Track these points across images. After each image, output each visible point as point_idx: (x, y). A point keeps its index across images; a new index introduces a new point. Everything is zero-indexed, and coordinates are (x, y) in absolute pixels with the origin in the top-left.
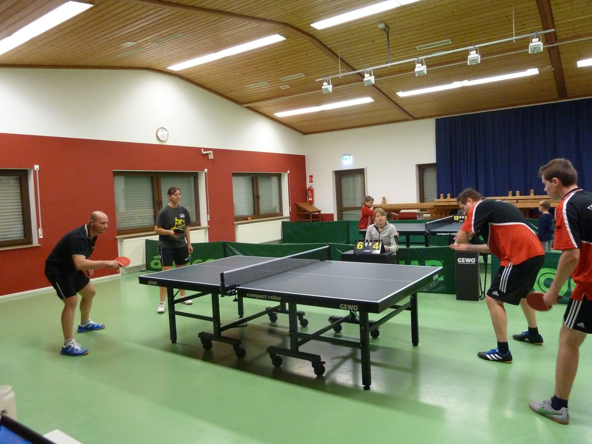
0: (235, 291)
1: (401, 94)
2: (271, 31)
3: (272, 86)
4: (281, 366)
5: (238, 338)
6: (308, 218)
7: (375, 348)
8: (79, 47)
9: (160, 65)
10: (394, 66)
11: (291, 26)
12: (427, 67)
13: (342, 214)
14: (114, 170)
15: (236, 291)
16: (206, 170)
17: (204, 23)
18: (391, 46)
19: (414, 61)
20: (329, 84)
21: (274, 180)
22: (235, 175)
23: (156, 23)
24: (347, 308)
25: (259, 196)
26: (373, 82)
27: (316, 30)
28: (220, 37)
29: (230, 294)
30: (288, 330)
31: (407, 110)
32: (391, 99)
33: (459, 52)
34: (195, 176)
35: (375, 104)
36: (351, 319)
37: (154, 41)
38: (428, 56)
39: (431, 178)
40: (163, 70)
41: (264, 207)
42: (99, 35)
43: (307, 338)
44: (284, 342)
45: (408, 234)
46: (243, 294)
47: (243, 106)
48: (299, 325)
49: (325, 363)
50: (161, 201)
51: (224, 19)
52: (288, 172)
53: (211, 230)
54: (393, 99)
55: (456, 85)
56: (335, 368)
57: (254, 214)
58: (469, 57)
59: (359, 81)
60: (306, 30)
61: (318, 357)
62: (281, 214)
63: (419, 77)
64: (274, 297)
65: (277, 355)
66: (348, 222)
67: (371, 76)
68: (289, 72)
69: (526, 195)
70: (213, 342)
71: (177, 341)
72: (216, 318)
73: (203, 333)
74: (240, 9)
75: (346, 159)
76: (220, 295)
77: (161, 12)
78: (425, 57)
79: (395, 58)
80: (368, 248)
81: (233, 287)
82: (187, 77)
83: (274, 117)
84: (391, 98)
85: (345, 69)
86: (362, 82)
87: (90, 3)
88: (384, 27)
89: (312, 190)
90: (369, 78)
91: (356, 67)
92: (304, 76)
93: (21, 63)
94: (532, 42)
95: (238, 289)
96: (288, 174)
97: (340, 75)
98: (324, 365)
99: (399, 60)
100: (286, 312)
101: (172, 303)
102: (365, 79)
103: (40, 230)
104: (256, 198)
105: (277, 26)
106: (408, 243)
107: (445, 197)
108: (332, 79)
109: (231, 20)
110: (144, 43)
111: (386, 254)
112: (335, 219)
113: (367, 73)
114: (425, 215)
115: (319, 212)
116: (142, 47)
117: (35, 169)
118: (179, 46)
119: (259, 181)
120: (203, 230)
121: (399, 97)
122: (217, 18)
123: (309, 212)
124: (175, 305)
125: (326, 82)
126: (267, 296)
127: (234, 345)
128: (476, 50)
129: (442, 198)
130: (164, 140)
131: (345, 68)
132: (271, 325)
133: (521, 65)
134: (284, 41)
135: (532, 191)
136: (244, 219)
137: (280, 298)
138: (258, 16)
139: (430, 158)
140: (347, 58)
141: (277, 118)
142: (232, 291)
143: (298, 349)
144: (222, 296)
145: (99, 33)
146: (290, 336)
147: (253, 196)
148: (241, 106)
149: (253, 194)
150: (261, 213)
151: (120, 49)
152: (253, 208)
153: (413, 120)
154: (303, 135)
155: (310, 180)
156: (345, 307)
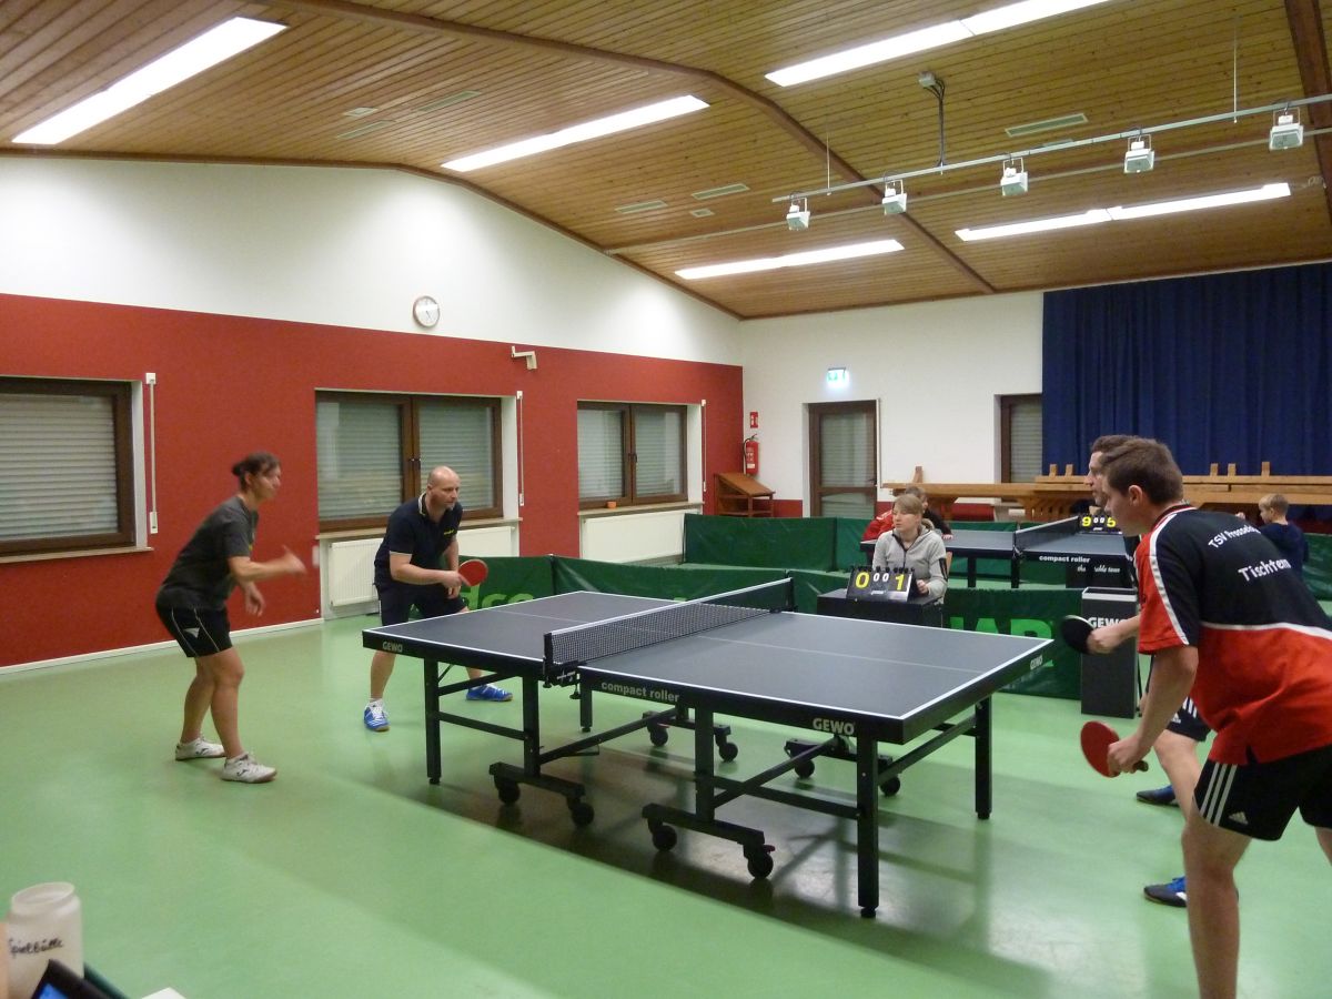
0: (575, 676)
1: (966, 235)
2: (677, 88)
3: (675, 209)
4: (674, 851)
5: (577, 781)
6: (746, 509)
7: (890, 820)
8: (252, 115)
9: (430, 157)
10: (953, 171)
11: (723, 79)
12: (1029, 177)
13: (821, 502)
14: (317, 389)
15: (578, 677)
16: (520, 394)
17: (529, 68)
18: (945, 126)
19: (1001, 162)
20: (802, 210)
21: (671, 420)
22: (583, 406)
23: (422, 68)
24: (830, 727)
25: (635, 455)
26: (904, 207)
27: (776, 86)
28: (564, 99)
29: (565, 683)
30: (692, 768)
31: (979, 272)
32: (943, 247)
33: (1104, 143)
34: (496, 407)
35: (906, 256)
36: (836, 750)
37: (416, 106)
38: (1033, 152)
39: (1030, 426)
40: (434, 169)
41: (645, 481)
42: (296, 92)
43: (734, 790)
44: (681, 796)
45: (972, 556)
46: (592, 682)
47: (608, 252)
48: (717, 757)
49: (772, 849)
50: (417, 460)
51: (574, 60)
52: (704, 402)
53: (525, 527)
54: (947, 246)
55: (1096, 216)
56: (797, 860)
57: (624, 496)
58: (1128, 154)
59: (871, 203)
60: (754, 88)
61: (759, 836)
62: (683, 496)
63: (1010, 197)
64: (664, 694)
65: (664, 824)
66: (835, 521)
67: (898, 192)
68: (714, 180)
69: (1250, 473)
70: (522, 786)
71: (441, 780)
72: (530, 733)
73: (500, 764)
74: (611, 39)
75: (836, 378)
76: (541, 684)
77: (434, 44)
78: (1026, 153)
79: (956, 154)
80: (880, 585)
81: (570, 666)
82: (487, 186)
83: (674, 280)
84: (942, 242)
85: (839, 177)
86: (879, 206)
87: (279, 22)
88: (933, 83)
89: (754, 446)
90: (895, 199)
91: (865, 172)
92: (747, 189)
93: (126, 148)
94: (1277, 124)
95: (584, 673)
96: (703, 408)
97: (828, 190)
98: (772, 854)
99: (963, 158)
100: (688, 726)
101: (433, 691)
102: (885, 201)
103: (153, 516)
104: (628, 459)
105: (691, 78)
106: (972, 576)
107: (1061, 472)
108: (808, 198)
109: (587, 62)
110: (394, 110)
111: (922, 602)
112: (806, 513)
113: (891, 186)
114: (1011, 511)
115: (770, 495)
116: (390, 118)
117: (148, 382)
118: (472, 118)
119: (637, 421)
120: (508, 528)
121: (961, 241)
122: (556, 58)
123: (748, 494)
124: (442, 698)
125: (796, 203)
126: (648, 689)
127: (568, 800)
128: (1144, 138)
129: (1052, 474)
130: (428, 325)
131: (838, 173)
132: (654, 753)
133: (1249, 174)
134: (704, 111)
135: (1266, 465)
136: (599, 505)
137: (677, 696)
138: (647, 55)
139: (1030, 381)
140: (846, 151)
141: (681, 282)
142: (570, 674)
143: (712, 814)
144: (546, 686)
145: (298, 87)
146: (696, 781)
147: (623, 454)
148: (602, 252)
149: (623, 450)
150: (638, 493)
151: (342, 122)
152: (620, 481)
153: (992, 294)
154: (740, 320)
155: (753, 423)
156: (825, 725)
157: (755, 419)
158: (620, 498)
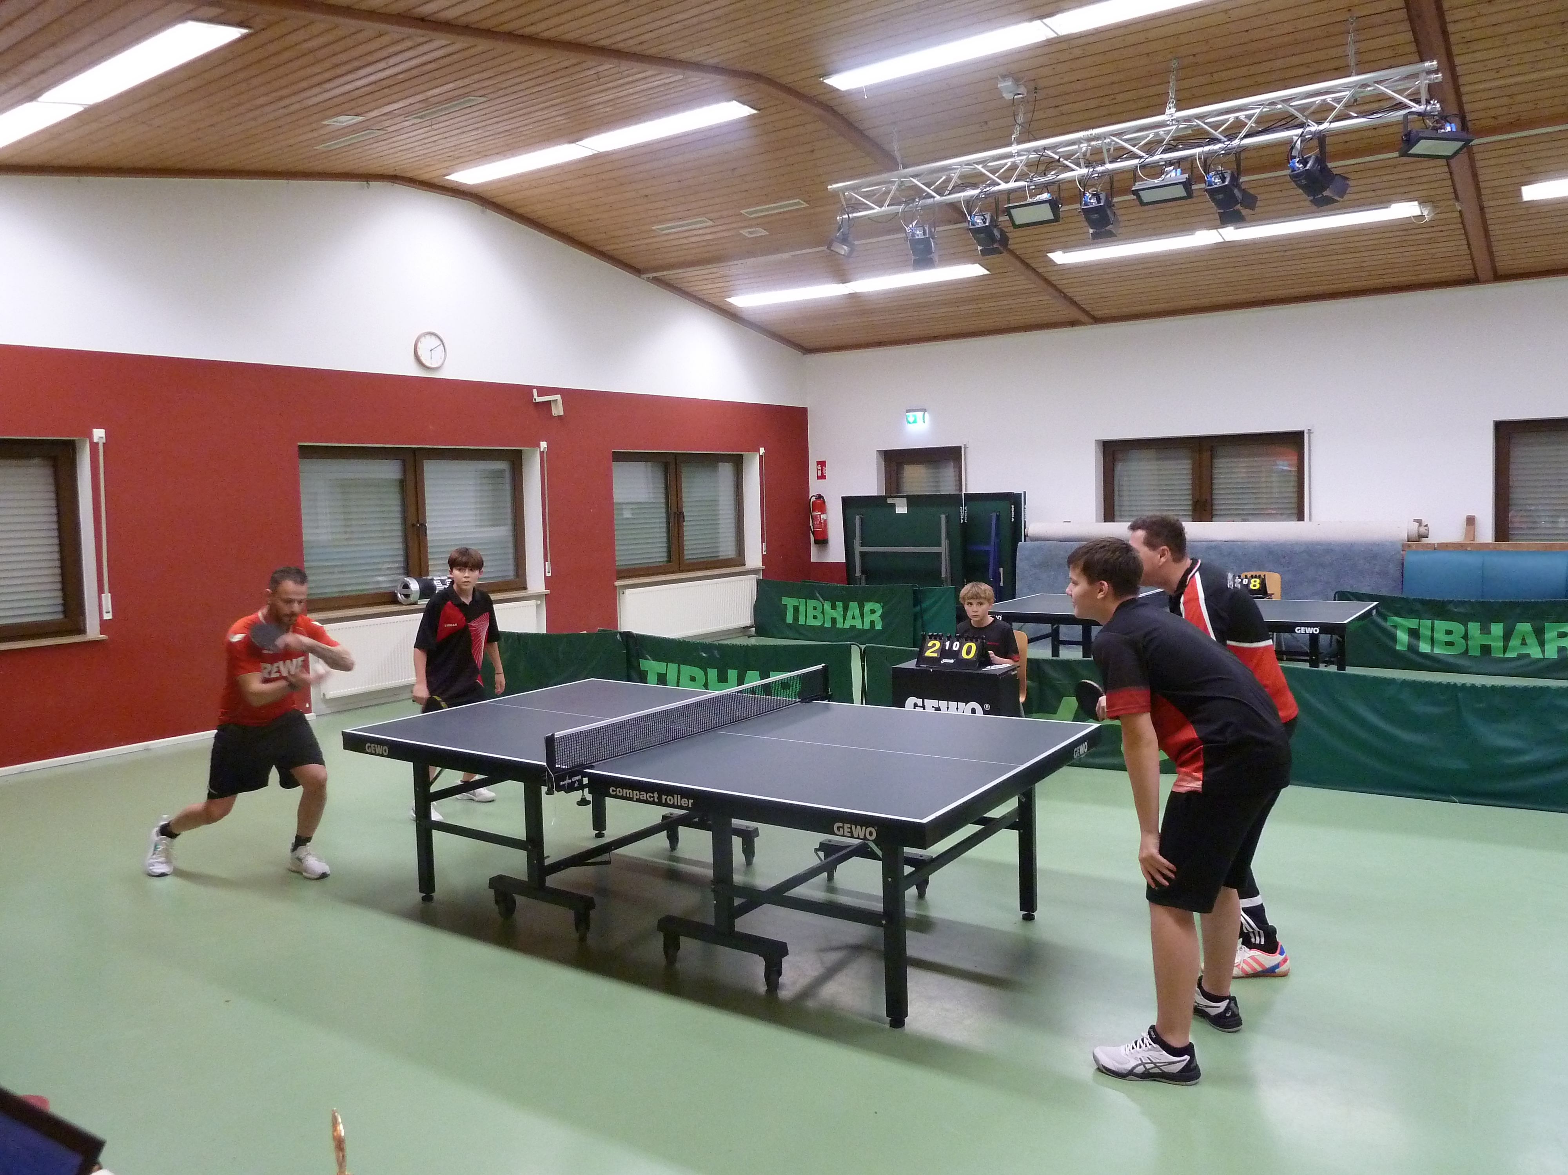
1: (1059, 257)
2: (718, 92)
3: (721, 228)
5: (587, 894)
8: (212, 126)
9: (429, 169)
11: (770, 82)
14: (301, 443)
15: (586, 781)
16: (544, 445)
17: (540, 73)
21: (726, 470)
22: (620, 457)
23: (415, 72)
24: (852, 832)
25: (682, 512)
27: (834, 90)
28: (584, 105)
29: (570, 789)
30: (712, 872)
31: (1076, 299)
32: (1034, 270)
34: (516, 460)
35: (991, 282)
37: (410, 114)
39: (1135, 476)
40: (436, 181)
41: (693, 546)
42: (263, 100)
43: (756, 899)
44: (701, 907)
47: (645, 276)
50: (423, 523)
51: (590, 64)
52: (762, 450)
53: (553, 601)
54: (1040, 270)
55: (1207, 237)
57: (669, 561)
59: (952, 221)
60: (811, 93)
62: (739, 560)
64: (677, 799)
68: (766, 195)
70: (519, 899)
72: (533, 841)
73: (500, 878)
74: (636, 41)
75: (915, 421)
77: (426, 48)
82: (498, 200)
83: (724, 307)
84: (1034, 266)
87: (240, 25)
89: (820, 503)
92: (805, 205)
93: (62, 162)
95: (590, 776)
96: (761, 457)
101: (424, 797)
103: (107, 598)
104: (674, 518)
105: (734, 81)
109: (607, 66)
110: (384, 118)
116: (379, 126)
117: (95, 440)
118: (476, 126)
119: (683, 475)
120: (533, 602)
121: (1055, 265)
122: (574, 61)
126: (660, 795)
127: (576, 914)
130: (433, 366)
133: (1374, 191)
134: (751, 117)
136: (637, 574)
137: (691, 801)
138: (683, 56)
141: (732, 311)
143: (732, 925)
144: (550, 792)
145: (267, 94)
146: (714, 887)
147: (668, 513)
148: (640, 278)
149: (667, 507)
150: (686, 557)
151: (322, 132)
152: (665, 545)
153: (1092, 324)
154: (804, 354)
155: (820, 474)
156: (847, 830)
157: (822, 471)
158: (665, 564)
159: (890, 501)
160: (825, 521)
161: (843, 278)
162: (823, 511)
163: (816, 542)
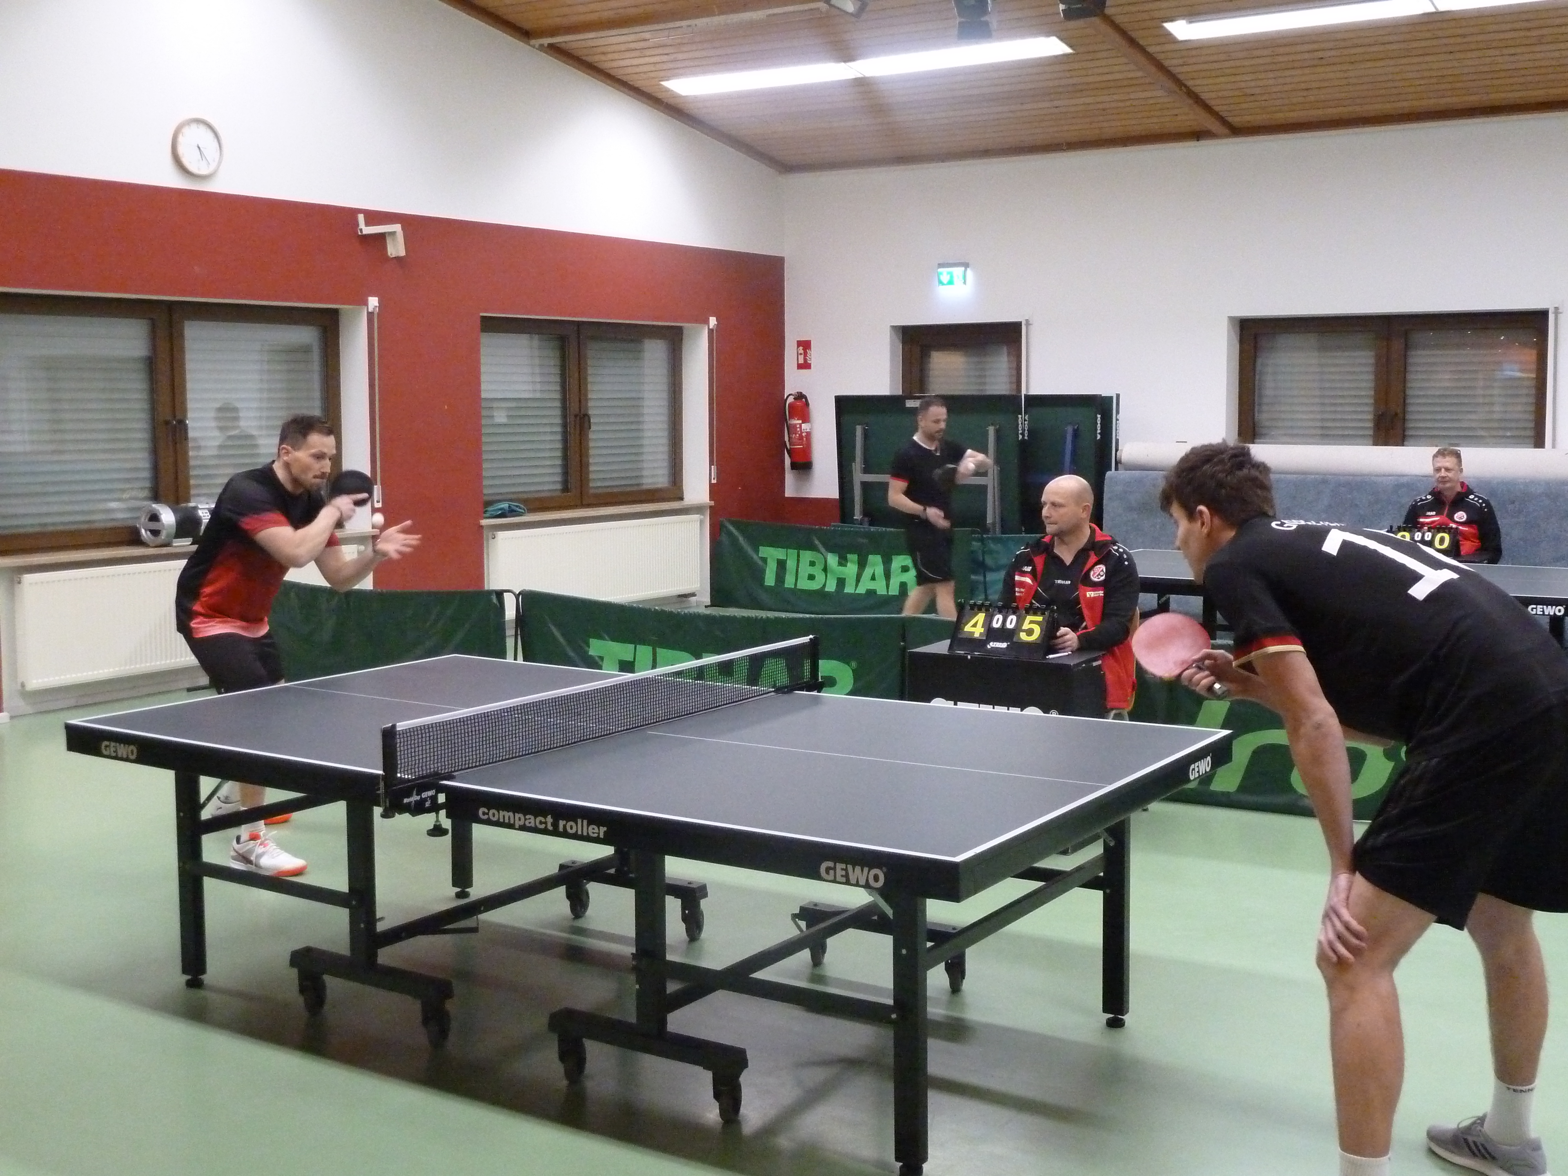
0: (434, 798)
1: (1182, 30)
5: (441, 976)
15: (442, 798)
16: (373, 302)
22: (491, 325)
24: (847, 876)
25: (586, 417)
29: (418, 809)
30: (633, 950)
31: (1204, 96)
32: (1142, 50)
34: (329, 326)
35: (1075, 66)
41: (606, 463)
43: (703, 983)
46: (465, 808)
47: (537, 42)
50: (182, 422)
52: (713, 321)
54: (1150, 50)
57: (566, 489)
61: (738, 1055)
62: (674, 491)
64: (582, 826)
72: (360, 894)
73: (308, 949)
75: (951, 282)
76: (377, 811)
81: (430, 782)
83: (659, 95)
84: (1141, 42)
95: (448, 790)
96: (711, 332)
100: (627, 881)
101: (192, 826)
104: (575, 425)
119: (589, 358)
121: (1175, 41)
124: (205, 838)
126: (557, 818)
127: (425, 1005)
130: (203, 171)
137: (603, 829)
141: (671, 101)
142: (425, 795)
143: (663, 1022)
144: (386, 815)
146: (636, 969)
147: (564, 416)
148: (529, 45)
149: (564, 408)
150: (591, 485)
152: (559, 462)
153: (1226, 136)
154: (780, 172)
155: (801, 361)
156: (840, 873)
157: (805, 354)
158: (558, 493)
159: (910, 404)
160: (809, 434)
161: (846, 54)
162: (806, 418)
163: (794, 466)
